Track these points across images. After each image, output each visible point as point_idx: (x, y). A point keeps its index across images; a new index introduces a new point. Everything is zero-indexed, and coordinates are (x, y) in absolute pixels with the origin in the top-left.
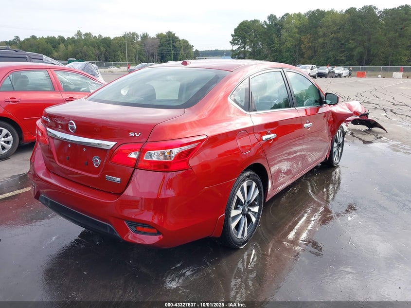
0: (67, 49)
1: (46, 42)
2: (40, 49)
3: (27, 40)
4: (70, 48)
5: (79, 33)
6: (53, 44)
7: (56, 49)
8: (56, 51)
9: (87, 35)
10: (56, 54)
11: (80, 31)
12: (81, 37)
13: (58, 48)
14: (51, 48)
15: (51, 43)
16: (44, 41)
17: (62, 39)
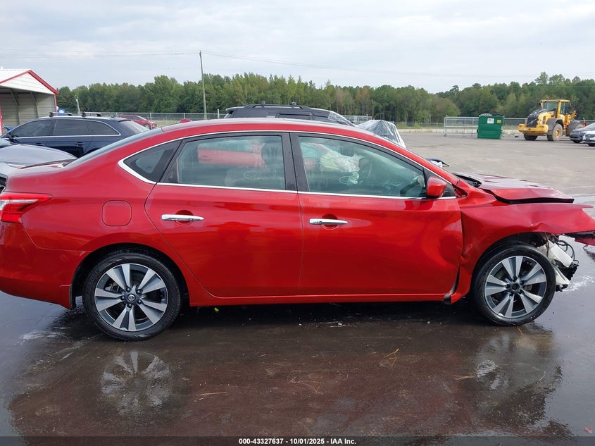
0: (517, 100)
1: (491, 91)
2: (480, 102)
3: (468, 89)
4: (523, 98)
5: (543, 76)
6: (500, 95)
7: (502, 101)
8: (502, 104)
9: (555, 78)
10: (500, 108)
11: (544, 73)
12: (545, 81)
13: (505, 100)
14: (496, 99)
15: (497, 93)
16: (489, 90)
17: (515, 86)
